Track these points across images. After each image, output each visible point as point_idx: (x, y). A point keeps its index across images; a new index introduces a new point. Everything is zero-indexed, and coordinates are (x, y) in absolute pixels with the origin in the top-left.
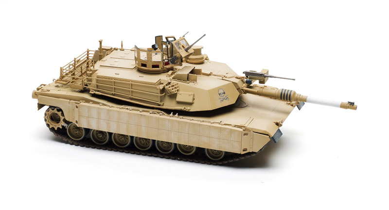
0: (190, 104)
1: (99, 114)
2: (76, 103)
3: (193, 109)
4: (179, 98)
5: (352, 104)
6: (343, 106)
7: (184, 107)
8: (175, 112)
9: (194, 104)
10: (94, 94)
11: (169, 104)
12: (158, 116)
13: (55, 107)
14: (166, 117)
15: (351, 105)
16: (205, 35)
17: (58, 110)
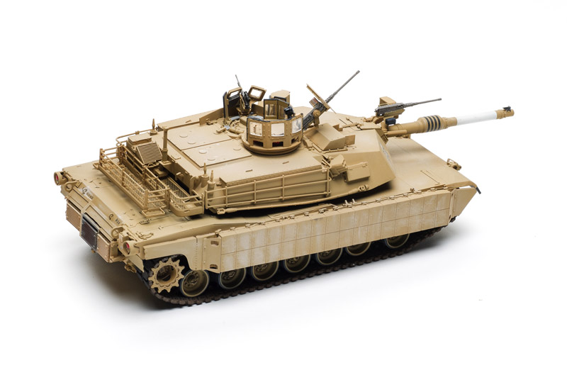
0: (366, 179)
1: (252, 241)
2: (208, 237)
3: (371, 186)
4: (351, 177)
5: (508, 109)
7: (359, 189)
8: (350, 198)
9: (371, 179)
10: (226, 213)
11: (339, 190)
12: (330, 213)
13: (169, 257)
14: (341, 210)
15: (508, 111)
17: (174, 260)
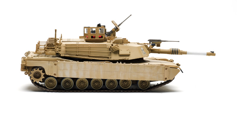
0: (128, 55)
1: (71, 67)
2: (53, 62)
3: (130, 58)
4: (121, 53)
6: (208, 54)
7: (125, 58)
8: (119, 61)
10: (64, 56)
11: (115, 57)
15: (212, 53)
16: (131, 15)
17: (40, 69)
